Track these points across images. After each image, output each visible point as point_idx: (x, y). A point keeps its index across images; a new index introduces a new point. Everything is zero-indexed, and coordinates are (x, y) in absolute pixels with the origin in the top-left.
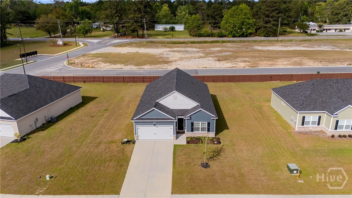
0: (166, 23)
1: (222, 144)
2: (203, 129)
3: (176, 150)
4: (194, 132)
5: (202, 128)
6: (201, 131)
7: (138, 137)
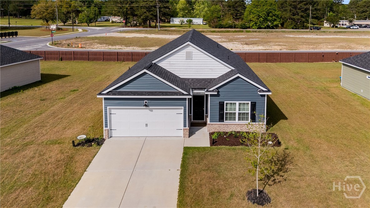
0: (183, 17)
1: (283, 147)
2: (242, 116)
3: (188, 159)
4: (226, 122)
5: (239, 114)
6: (239, 120)
7: (111, 133)
